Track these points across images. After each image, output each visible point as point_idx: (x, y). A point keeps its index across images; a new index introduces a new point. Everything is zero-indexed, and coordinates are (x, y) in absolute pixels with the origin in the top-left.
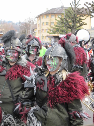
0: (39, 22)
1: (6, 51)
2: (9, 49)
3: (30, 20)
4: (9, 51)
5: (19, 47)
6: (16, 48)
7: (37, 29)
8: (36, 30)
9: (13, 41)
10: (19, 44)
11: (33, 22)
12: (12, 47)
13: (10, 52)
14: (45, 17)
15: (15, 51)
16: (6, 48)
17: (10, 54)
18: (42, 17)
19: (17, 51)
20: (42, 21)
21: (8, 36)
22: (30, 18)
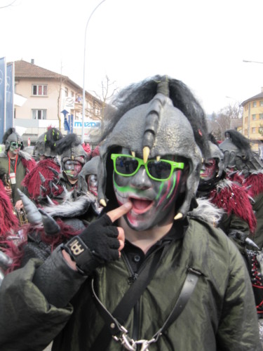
0: (246, 114)
1: (65, 163)
2: (69, 160)
3: (231, 110)
4: (68, 162)
5: (83, 157)
6: (79, 158)
7: (242, 126)
8: (240, 128)
9: (74, 149)
10: (82, 152)
11: (237, 114)
12: (73, 157)
13: (70, 164)
14: (258, 103)
15: (77, 163)
16: (64, 159)
17: (70, 167)
18: (251, 103)
19: (80, 162)
20: (252, 113)
21: (67, 141)
22: (230, 107)
